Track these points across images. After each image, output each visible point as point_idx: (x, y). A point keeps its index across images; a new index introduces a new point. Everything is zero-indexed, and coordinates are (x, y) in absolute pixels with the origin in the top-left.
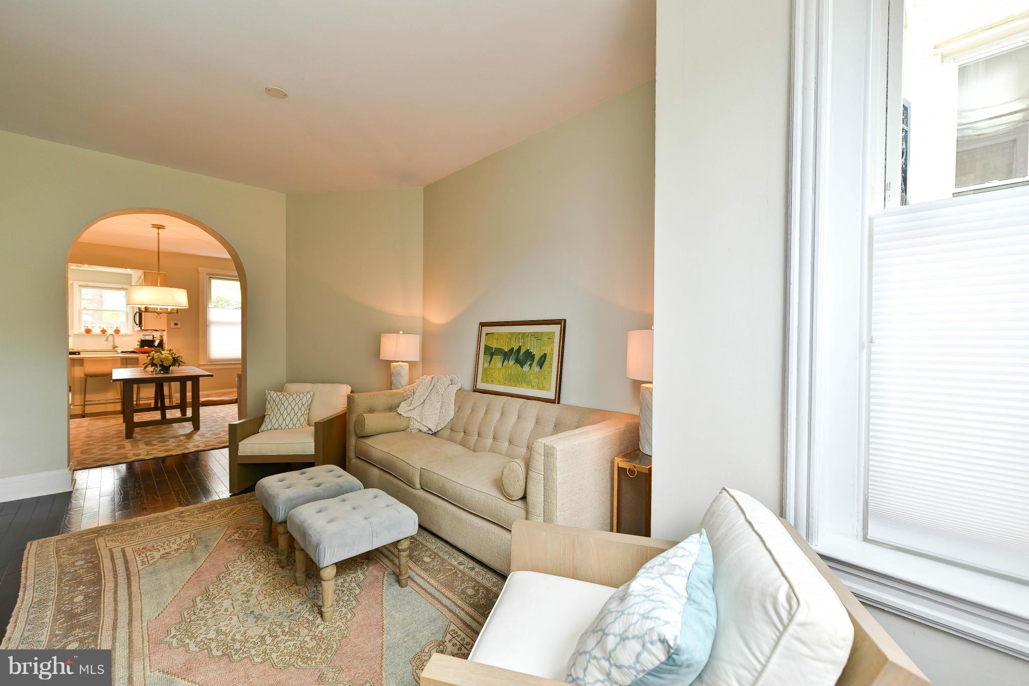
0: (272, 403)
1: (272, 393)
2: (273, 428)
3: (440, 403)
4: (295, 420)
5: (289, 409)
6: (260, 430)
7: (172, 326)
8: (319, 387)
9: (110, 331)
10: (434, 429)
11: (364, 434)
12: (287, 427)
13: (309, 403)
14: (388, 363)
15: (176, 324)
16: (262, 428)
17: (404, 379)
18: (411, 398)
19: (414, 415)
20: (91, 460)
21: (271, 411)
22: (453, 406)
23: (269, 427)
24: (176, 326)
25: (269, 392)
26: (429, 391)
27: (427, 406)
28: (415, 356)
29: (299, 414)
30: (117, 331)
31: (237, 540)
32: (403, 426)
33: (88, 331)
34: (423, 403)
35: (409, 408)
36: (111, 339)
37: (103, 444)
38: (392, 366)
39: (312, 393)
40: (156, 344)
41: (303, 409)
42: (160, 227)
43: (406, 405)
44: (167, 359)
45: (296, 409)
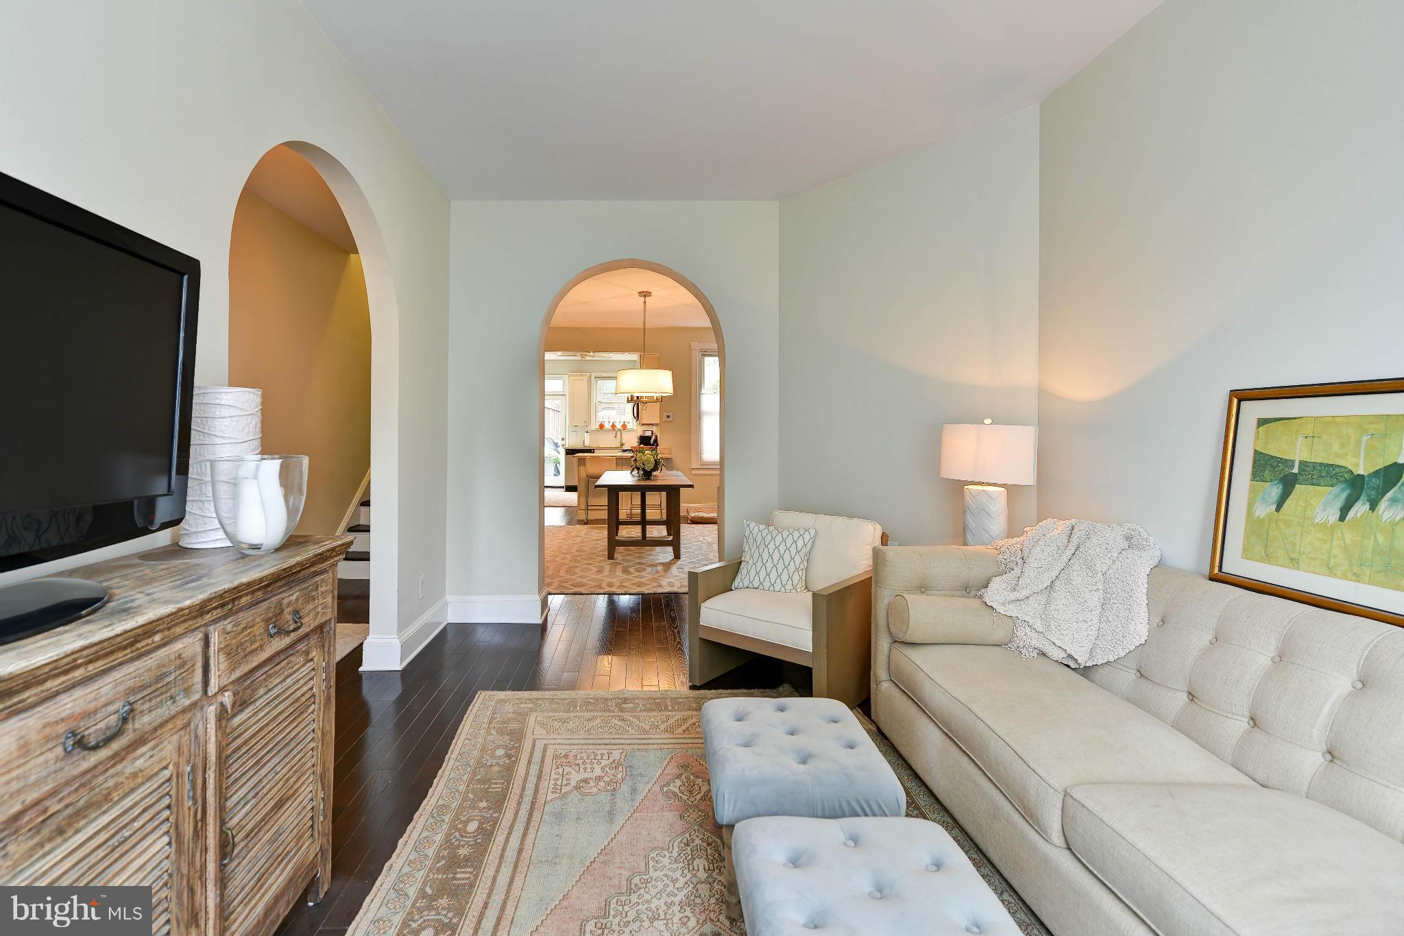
0: (751, 541)
1: (753, 524)
2: (751, 586)
3: (1101, 594)
4: (785, 576)
5: (776, 556)
6: (733, 586)
7: (665, 419)
8: (824, 521)
9: (619, 426)
10: (1083, 660)
11: (908, 638)
12: (772, 588)
13: (808, 549)
14: (958, 486)
15: (668, 417)
16: (737, 582)
17: (997, 524)
18: (1017, 571)
19: (1029, 612)
20: (570, 583)
21: (749, 555)
22: (1143, 611)
23: (746, 583)
24: (668, 419)
25: (748, 523)
26: (1065, 558)
27: (1060, 596)
28: (1024, 474)
29: (792, 568)
30: (624, 426)
31: (675, 795)
32: (999, 635)
33: (602, 426)
34: (1051, 586)
35: (1014, 596)
36: (619, 433)
37: (587, 562)
38: (967, 494)
39: (812, 532)
40: (652, 442)
41: (797, 559)
42: (645, 294)
43: (1004, 586)
44: (648, 460)
45: (787, 558)
